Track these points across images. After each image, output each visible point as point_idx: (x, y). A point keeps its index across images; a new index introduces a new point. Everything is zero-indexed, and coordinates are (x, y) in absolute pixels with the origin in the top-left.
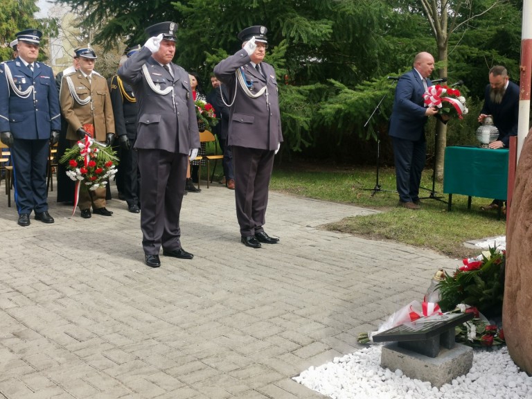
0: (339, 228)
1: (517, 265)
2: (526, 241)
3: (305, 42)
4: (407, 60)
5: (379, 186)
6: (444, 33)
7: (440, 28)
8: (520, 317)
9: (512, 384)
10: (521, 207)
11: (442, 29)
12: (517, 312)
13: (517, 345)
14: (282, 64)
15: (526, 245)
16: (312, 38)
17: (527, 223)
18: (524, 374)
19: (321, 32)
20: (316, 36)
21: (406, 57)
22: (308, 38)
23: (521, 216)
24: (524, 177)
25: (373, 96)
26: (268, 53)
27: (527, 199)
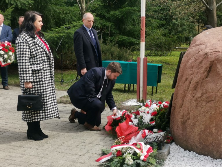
0: (63, 102)
1: (188, 111)
2: (194, 101)
3: (20, 6)
4: (66, 17)
5: (63, 80)
6: (84, 6)
7: (82, 4)
8: (188, 130)
9: (186, 155)
10: (190, 89)
11: (83, 4)
12: (186, 128)
13: (185, 141)
14: (9, 18)
15: (193, 103)
16: (23, 5)
17: (194, 95)
18: (187, 151)
19: (28, 2)
20: (25, 4)
21: (65, 16)
22: (21, 5)
23: (191, 92)
24: (190, 77)
25: (58, 36)
26: (3, 12)
27: (193, 86)
